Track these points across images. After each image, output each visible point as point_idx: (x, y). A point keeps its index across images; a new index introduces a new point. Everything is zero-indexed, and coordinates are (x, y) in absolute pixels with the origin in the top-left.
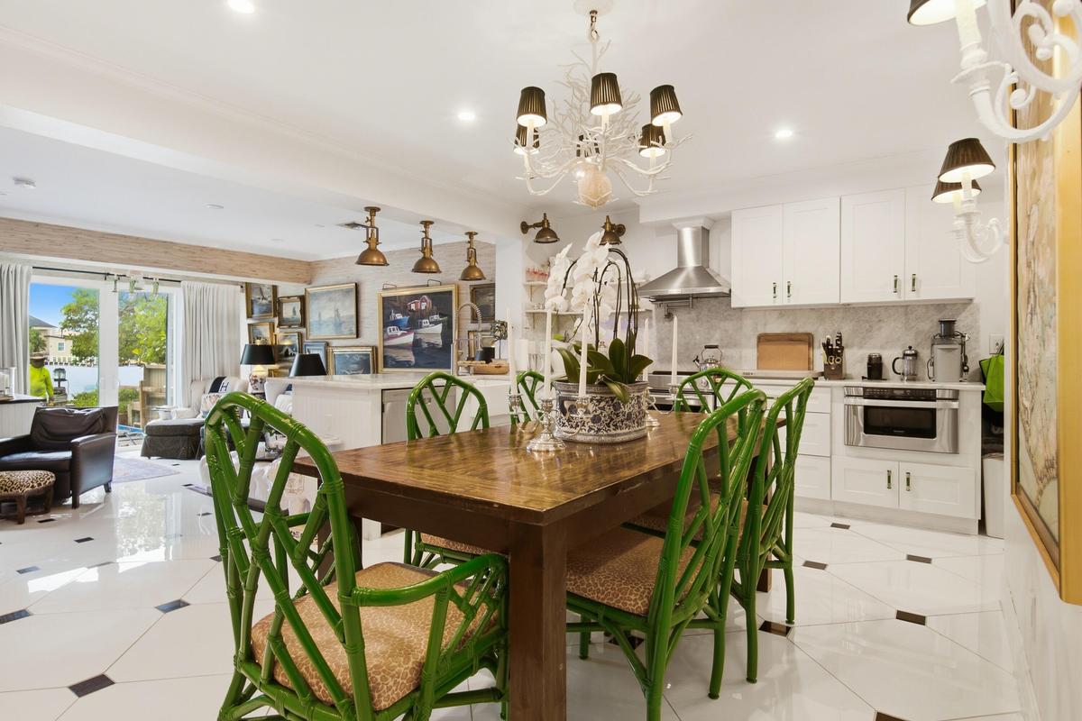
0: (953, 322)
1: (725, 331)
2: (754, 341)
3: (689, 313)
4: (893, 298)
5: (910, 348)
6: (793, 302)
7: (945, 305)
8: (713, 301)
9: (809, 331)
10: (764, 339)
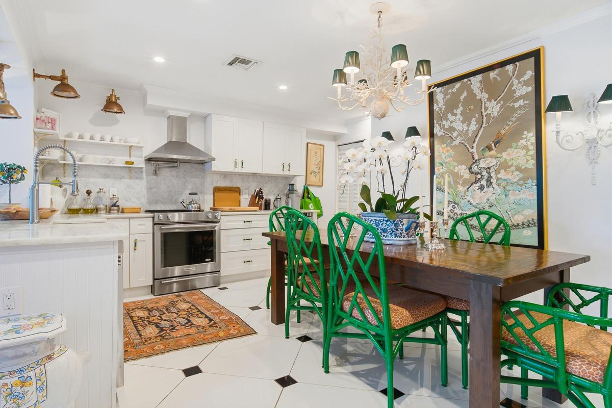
0: (293, 185)
1: (195, 184)
2: (211, 191)
3: (171, 171)
4: (281, 173)
5: (278, 195)
6: (244, 170)
7: (287, 177)
8: (188, 166)
9: (238, 186)
10: (217, 190)
